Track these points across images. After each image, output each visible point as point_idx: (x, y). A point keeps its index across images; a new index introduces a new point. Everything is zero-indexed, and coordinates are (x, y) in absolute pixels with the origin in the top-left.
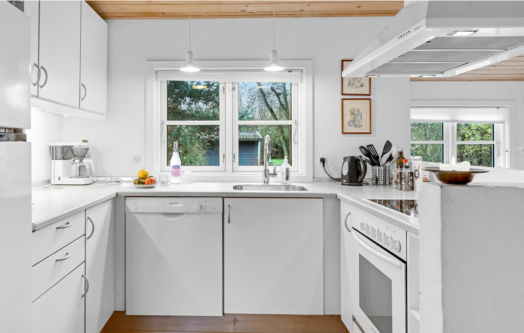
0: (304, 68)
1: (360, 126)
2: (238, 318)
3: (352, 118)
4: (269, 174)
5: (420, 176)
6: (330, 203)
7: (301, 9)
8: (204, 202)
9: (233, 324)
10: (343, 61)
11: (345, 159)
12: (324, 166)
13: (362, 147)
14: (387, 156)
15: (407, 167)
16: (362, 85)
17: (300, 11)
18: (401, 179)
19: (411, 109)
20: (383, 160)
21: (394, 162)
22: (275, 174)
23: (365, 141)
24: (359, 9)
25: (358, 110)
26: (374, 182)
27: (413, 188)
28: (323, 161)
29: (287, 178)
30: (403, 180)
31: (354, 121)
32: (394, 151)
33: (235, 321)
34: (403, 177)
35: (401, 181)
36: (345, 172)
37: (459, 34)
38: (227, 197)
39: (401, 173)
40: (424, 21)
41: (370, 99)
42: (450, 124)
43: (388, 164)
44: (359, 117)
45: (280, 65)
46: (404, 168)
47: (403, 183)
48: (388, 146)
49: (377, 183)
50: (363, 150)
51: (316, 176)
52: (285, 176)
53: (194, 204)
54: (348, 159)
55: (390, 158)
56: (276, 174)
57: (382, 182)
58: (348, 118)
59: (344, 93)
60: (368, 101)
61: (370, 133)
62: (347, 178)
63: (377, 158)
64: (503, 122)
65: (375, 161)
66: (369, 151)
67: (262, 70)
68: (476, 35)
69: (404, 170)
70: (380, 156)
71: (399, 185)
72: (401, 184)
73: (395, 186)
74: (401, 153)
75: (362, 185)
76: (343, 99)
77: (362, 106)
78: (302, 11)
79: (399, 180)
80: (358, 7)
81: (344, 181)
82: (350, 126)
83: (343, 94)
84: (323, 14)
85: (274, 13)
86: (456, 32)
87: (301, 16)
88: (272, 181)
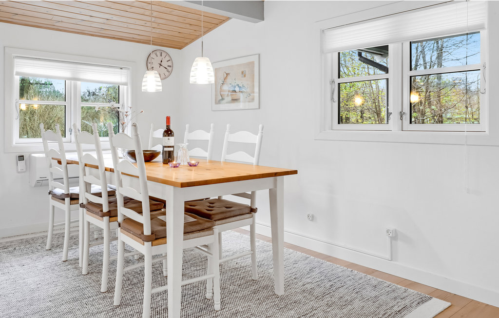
64: (128, 85)
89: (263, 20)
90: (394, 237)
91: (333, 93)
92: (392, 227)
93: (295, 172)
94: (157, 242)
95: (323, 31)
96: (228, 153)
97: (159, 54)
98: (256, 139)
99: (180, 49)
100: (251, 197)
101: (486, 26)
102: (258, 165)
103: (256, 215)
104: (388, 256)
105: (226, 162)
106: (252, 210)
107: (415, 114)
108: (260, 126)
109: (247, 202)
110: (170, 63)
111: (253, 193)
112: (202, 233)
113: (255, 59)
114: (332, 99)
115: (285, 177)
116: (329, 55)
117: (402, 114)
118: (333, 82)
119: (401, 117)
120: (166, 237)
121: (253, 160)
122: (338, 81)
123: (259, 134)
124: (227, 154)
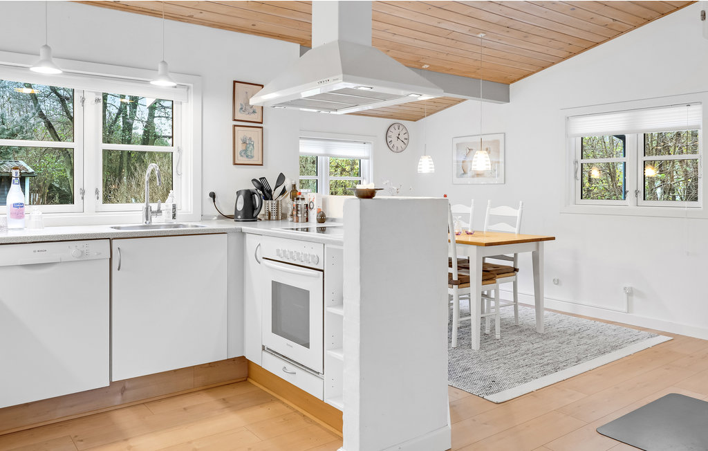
0: (191, 85)
1: (252, 157)
2: (127, 385)
3: (244, 148)
4: (153, 212)
5: (315, 207)
6: (234, 238)
7: (191, 14)
8: (85, 246)
9: (120, 394)
10: (235, 82)
11: (238, 193)
12: (214, 201)
13: (254, 180)
14: (280, 189)
15: (303, 199)
16: (254, 112)
17: (189, 16)
18: (297, 210)
19: (300, 141)
20: (276, 194)
21: (287, 195)
22: (159, 211)
23: (257, 173)
24: (253, 27)
25: (250, 139)
26: (267, 217)
27: (307, 220)
28: (213, 195)
29: (174, 216)
30: (299, 212)
31: (246, 150)
32: (288, 184)
33: (123, 390)
34: (299, 209)
35: (297, 213)
36: (240, 207)
37: (361, 88)
38: (114, 239)
39: (297, 205)
40: (341, 76)
41: (262, 127)
42: (323, 157)
43: (281, 198)
44: (251, 147)
45: (171, 80)
46: (300, 200)
47: (300, 215)
48: (281, 178)
49: (269, 219)
50: (255, 182)
51: (204, 214)
52: (171, 214)
53: (72, 250)
54: (243, 193)
55: (284, 192)
56: (161, 212)
57: (274, 217)
58: (240, 147)
59: (236, 118)
60: (260, 129)
61: (262, 165)
62: (241, 213)
63: (270, 192)
64: (368, 158)
65: (267, 195)
66: (262, 185)
67: (147, 82)
68: (371, 90)
69: (300, 202)
70: (273, 190)
71: (295, 217)
72: (297, 216)
73: (291, 219)
74: (294, 186)
75: (256, 221)
76: (235, 126)
77: (254, 134)
78: (191, 16)
79: (295, 213)
80: (253, 25)
81: (239, 217)
82: (242, 156)
83: (235, 120)
84: (214, 25)
85: (163, 14)
86: (360, 87)
87: (189, 22)
88: (155, 220)
89: (509, 102)
90: (630, 293)
91: (576, 173)
92: (628, 285)
93: (554, 238)
94: (461, 286)
95: (568, 118)
96: (491, 223)
97: (397, 128)
98: (517, 213)
99: (415, 121)
100: (514, 259)
101: (701, 127)
102: (519, 233)
103: (518, 273)
104: (625, 309)
105: (488, 231)
106: (516, 270)
107: (648, 192)
108: (521, 202)
109: (510, 264)
110: (406, 136)
111: (516, 255)
112: (489, 282)
113: (501, 137)
114: (576, 177)
115: (545, 242)
116: (573, 139)
117: (637, 192)
118: (577, 162)
119: (637, 194)
120: (469, 282)
121: (516, 230)
122: (581, 161)
123: (520, 209)
124: (490, 225)
